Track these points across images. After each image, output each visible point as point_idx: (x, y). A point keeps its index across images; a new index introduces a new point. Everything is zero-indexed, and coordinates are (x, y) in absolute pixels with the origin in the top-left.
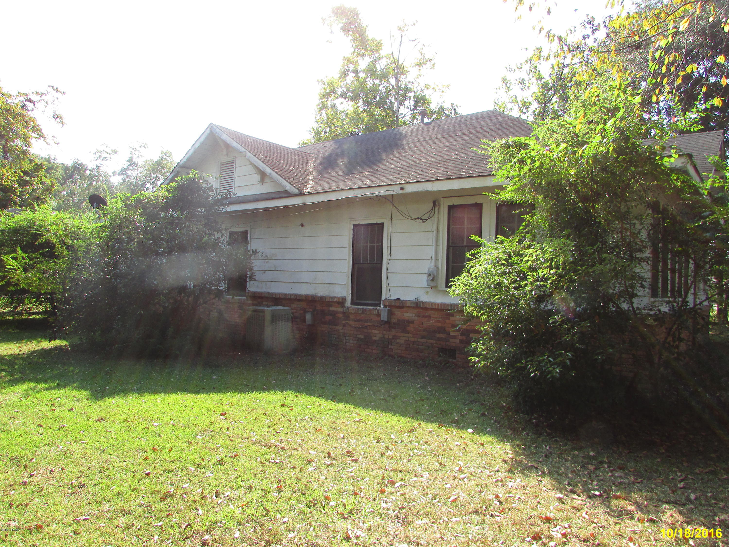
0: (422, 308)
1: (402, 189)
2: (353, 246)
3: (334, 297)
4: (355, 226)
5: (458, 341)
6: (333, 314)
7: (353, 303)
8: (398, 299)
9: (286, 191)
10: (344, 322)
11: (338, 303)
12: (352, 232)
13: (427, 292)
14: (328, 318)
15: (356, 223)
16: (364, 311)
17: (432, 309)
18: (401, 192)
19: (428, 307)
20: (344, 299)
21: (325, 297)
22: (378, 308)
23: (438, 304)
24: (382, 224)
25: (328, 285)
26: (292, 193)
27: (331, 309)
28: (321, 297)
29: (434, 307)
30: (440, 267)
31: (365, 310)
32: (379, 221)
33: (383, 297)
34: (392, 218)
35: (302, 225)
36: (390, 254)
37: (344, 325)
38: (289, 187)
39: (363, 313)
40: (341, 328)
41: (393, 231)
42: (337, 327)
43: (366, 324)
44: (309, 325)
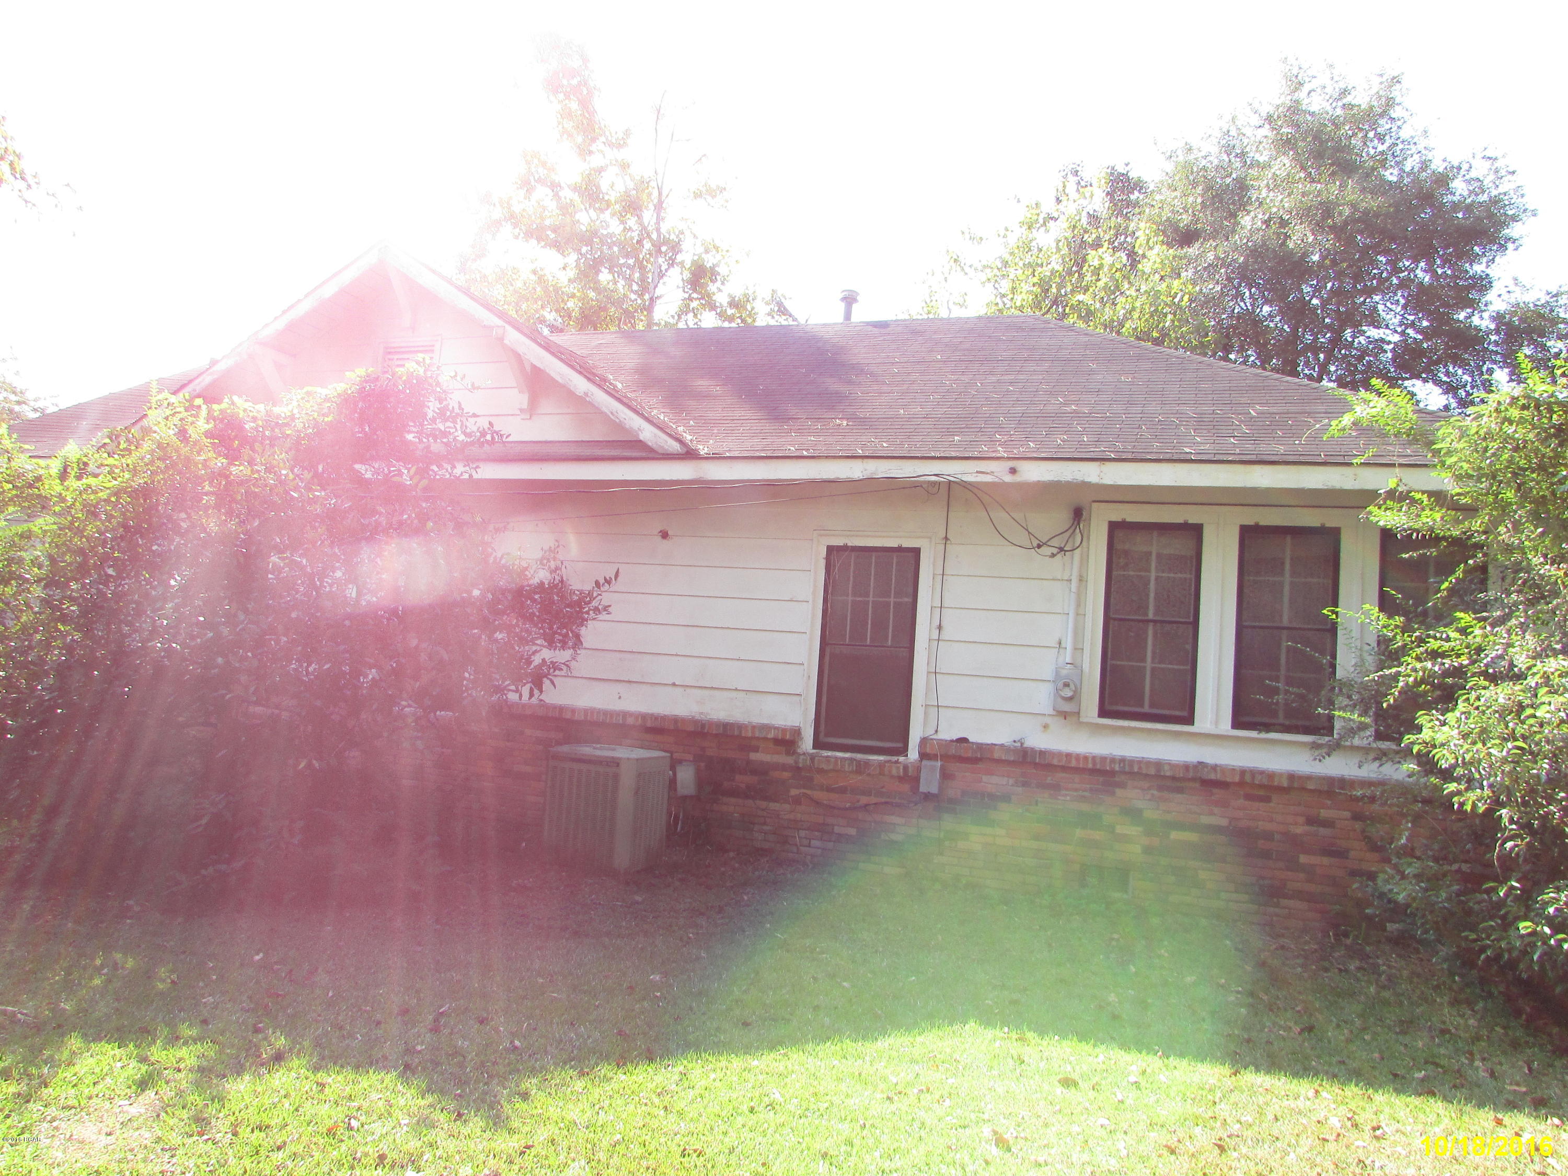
0: (1036, 765)
1: (1013, 471)
2: (825, 600)
3: (767, 727)
4: (830, 549)
5: (1137, 849)
6: (761, 770)
7: (817, 744)
8: (963, 740)
9: (641, 441)
10: (794, 792)
11: (778, 742)
12: (822, 563)
13: (1046, 727)
14: (742, 780)
15: (838, 542)
16: (861, 768)
17: (1064, 769)
18: (1008, 478)
19: (1055, 762)
20: (797, 732)
21: (740, 727)
22: (901, 759)
23: (1086, 758)
24: (916, 552)
25: (742, 694)
26: (660, 451)
27: (753, 756)
28: (726, 726)
29: (1073, 763)
30: (1086, 667)
31: (867, 763)
32: (907, 544)
33: (916, 734)
34: (946, 538)
35: (665, 535)
36: (940, 627)
37: (797, 801)
38: (648, 434)
39: (859, 771)
40: (787, 806)
41: (947, 572)
42: (774, 806)
43: (864, 800)
44: (685, 798)
